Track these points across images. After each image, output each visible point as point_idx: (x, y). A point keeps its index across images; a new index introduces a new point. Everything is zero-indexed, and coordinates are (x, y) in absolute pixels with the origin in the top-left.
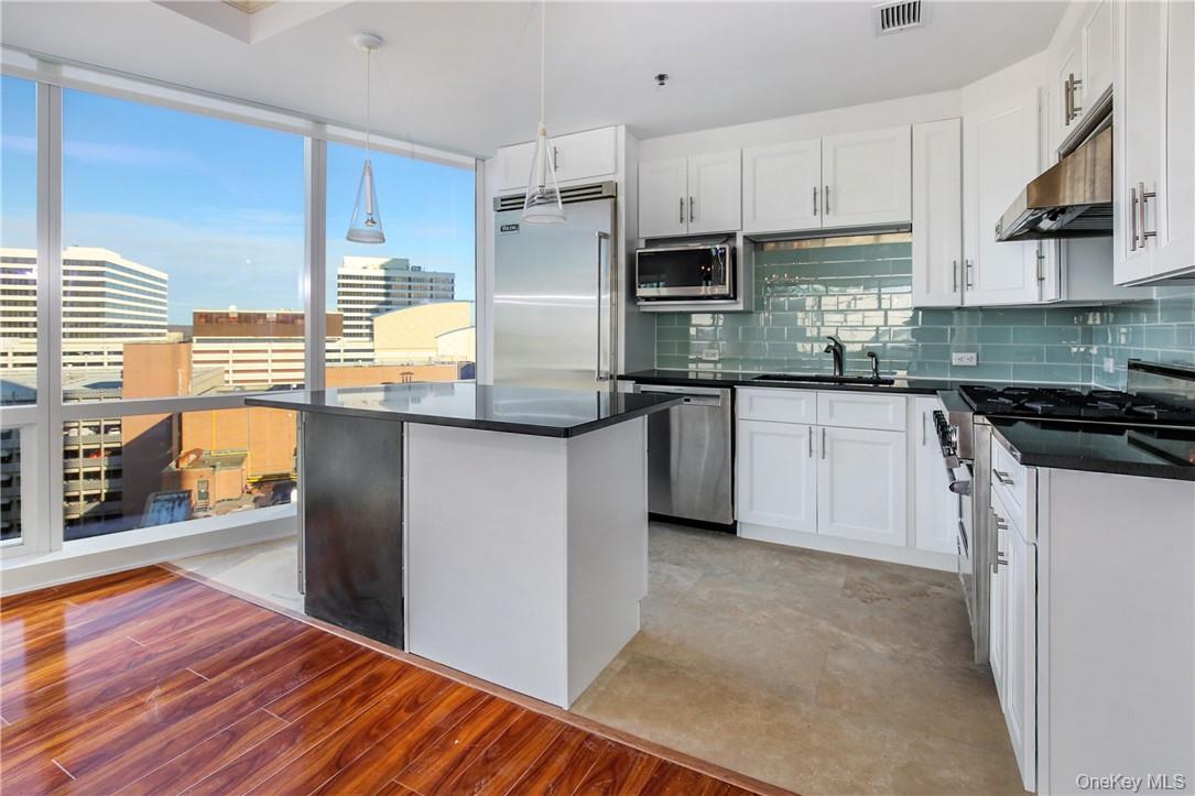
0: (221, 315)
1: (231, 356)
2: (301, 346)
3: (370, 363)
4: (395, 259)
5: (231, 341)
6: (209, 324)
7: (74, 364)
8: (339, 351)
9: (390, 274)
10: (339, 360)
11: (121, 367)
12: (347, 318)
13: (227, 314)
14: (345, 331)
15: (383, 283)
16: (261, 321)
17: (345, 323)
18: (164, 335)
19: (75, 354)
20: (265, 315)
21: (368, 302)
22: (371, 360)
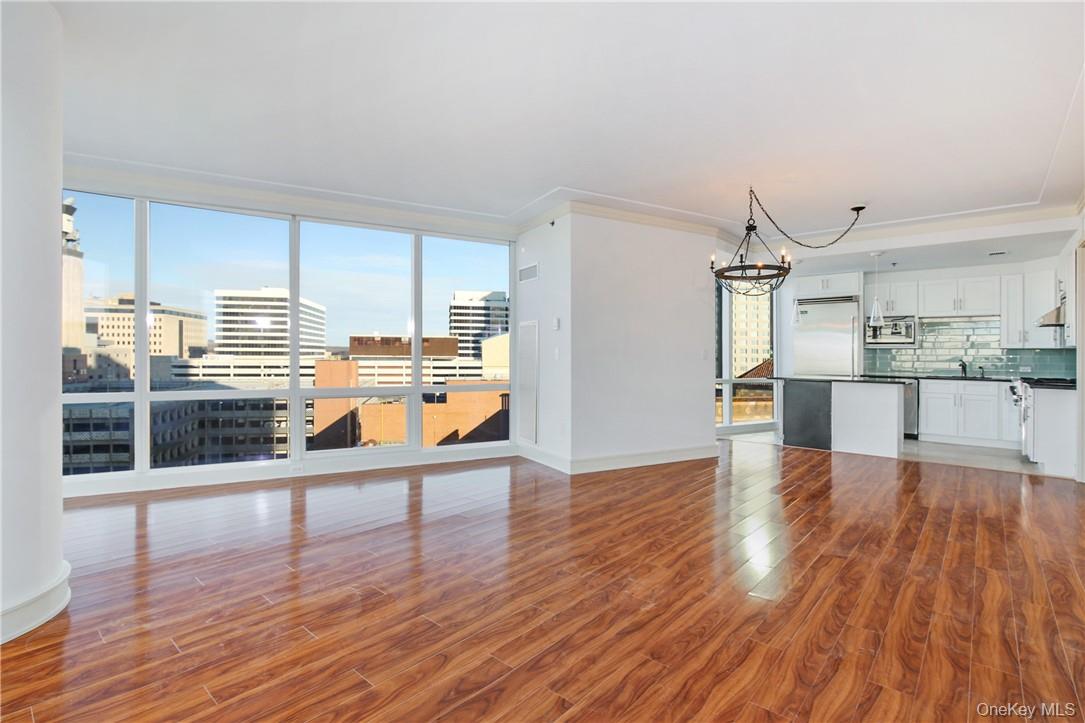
0: (369, 339)
1: (376, 371)
2: (409, 363)
3: (479, 378)
4: (494, 293)
5: (376, 359)
6: (361, 345)
7: (276, 375)
8: (455, 368)
9: (489, 304)
10: (455, 375)
11: (314, 378)
12: (461, 341)
13: (373, 338)
14: (460, 352)
15: (483, 312)
16: (397, 344)
17: (460, 345)
18: (323, 354)
19: (278, 367)
20: (400, 339)
21: (474, 328)
22: (480, 375)
